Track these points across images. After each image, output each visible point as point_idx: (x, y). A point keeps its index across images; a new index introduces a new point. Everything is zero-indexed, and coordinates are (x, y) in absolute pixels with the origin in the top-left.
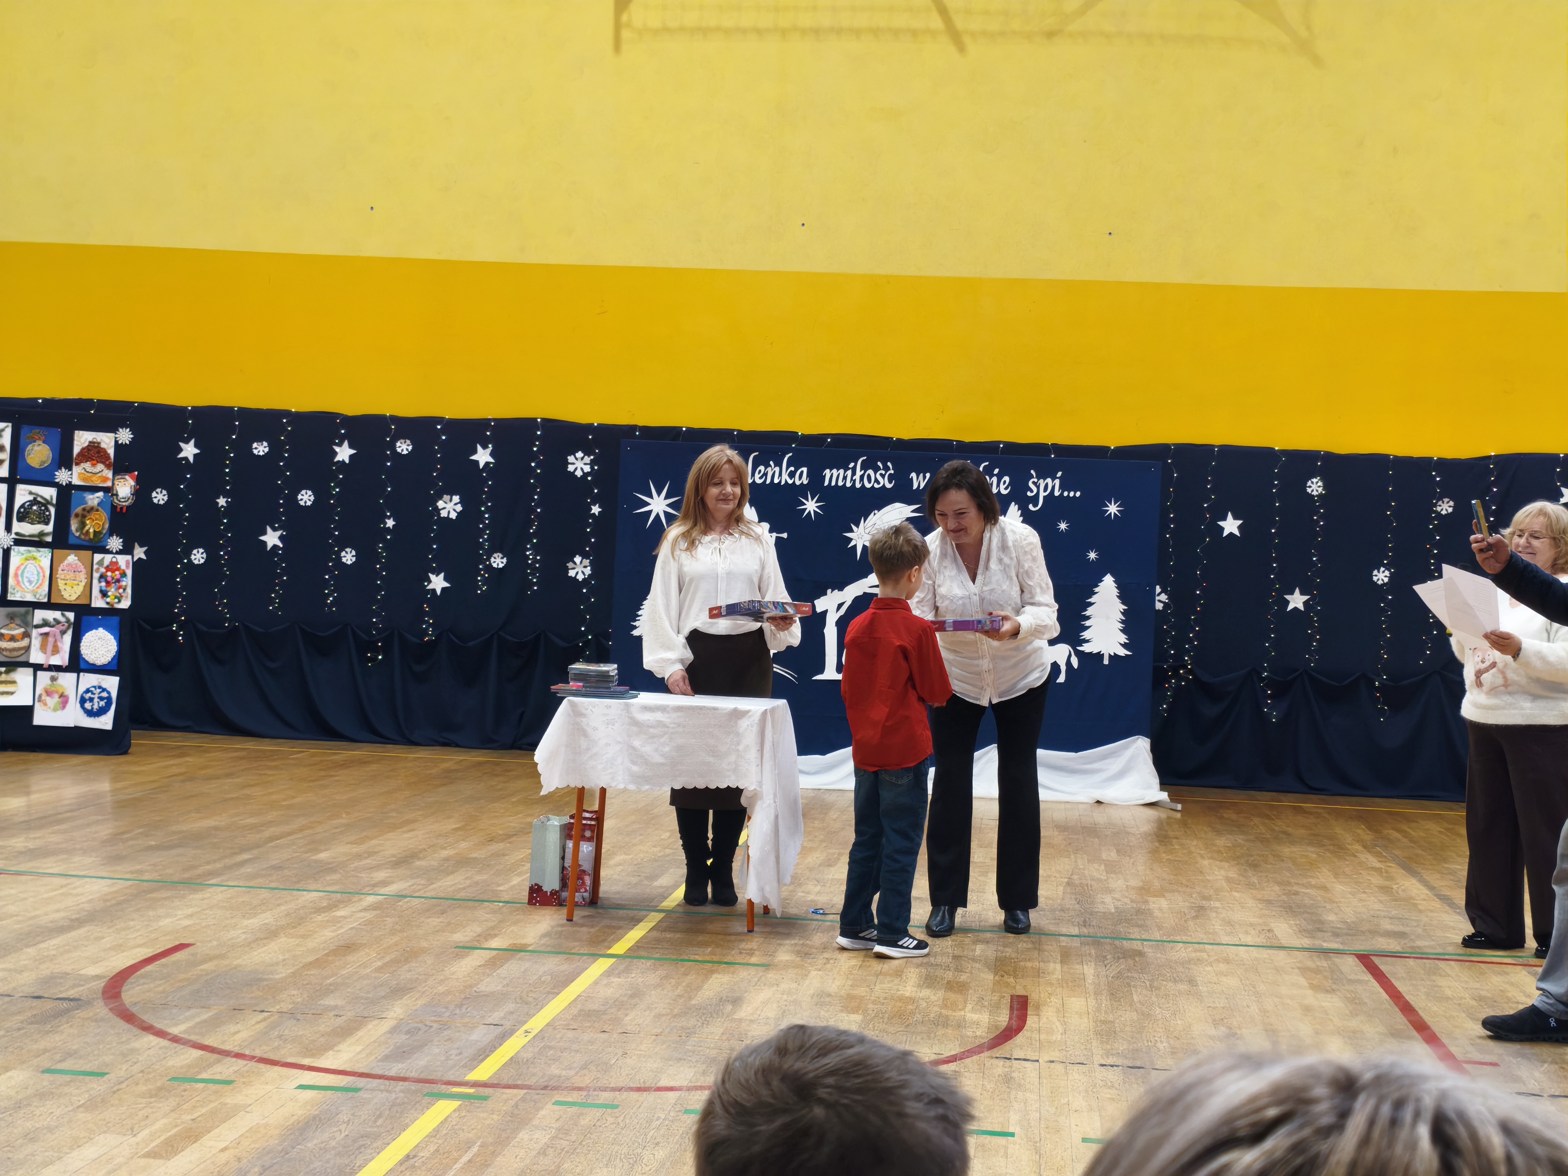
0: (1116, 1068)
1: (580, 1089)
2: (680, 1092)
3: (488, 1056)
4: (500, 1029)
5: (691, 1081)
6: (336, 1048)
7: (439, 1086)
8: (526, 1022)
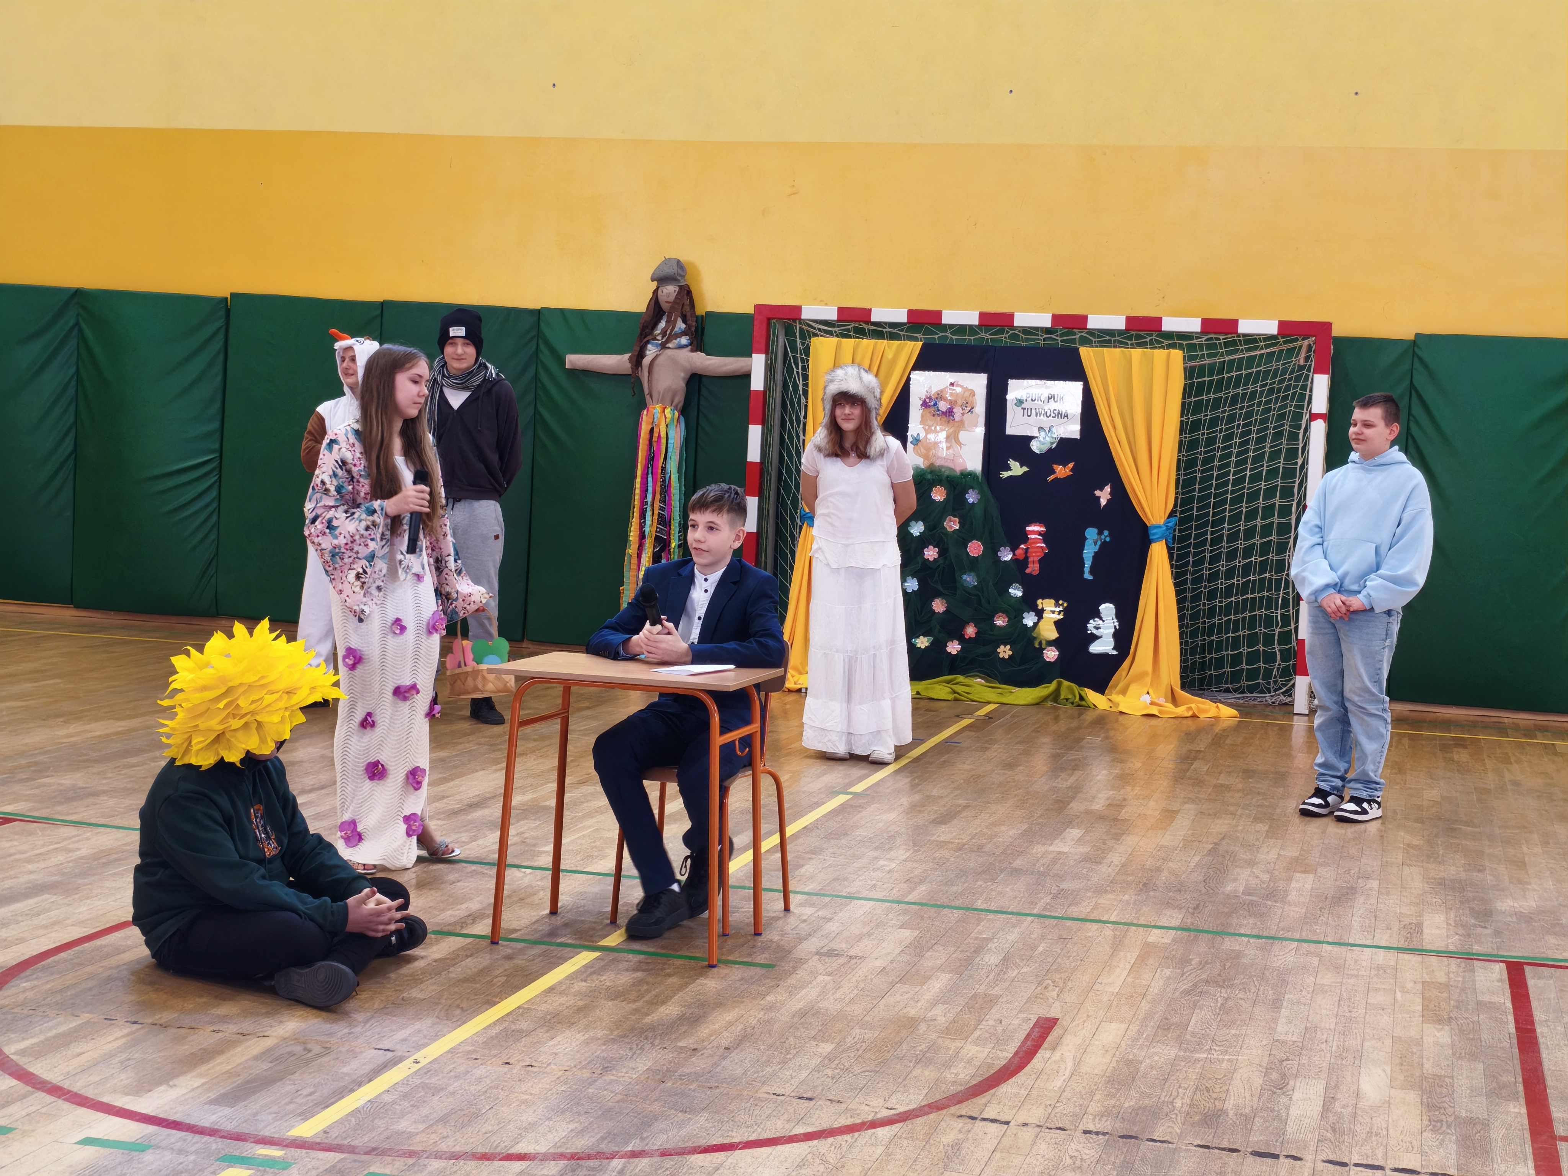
0: (1101, 1137)
1: (411, 1154)
2: (528, 1163)
3: (343, 1097)
4: (390, 1055)
5: (555, 1146)
6: (171, 1083)
7: (248, 1144)
8: (426, 1045)
